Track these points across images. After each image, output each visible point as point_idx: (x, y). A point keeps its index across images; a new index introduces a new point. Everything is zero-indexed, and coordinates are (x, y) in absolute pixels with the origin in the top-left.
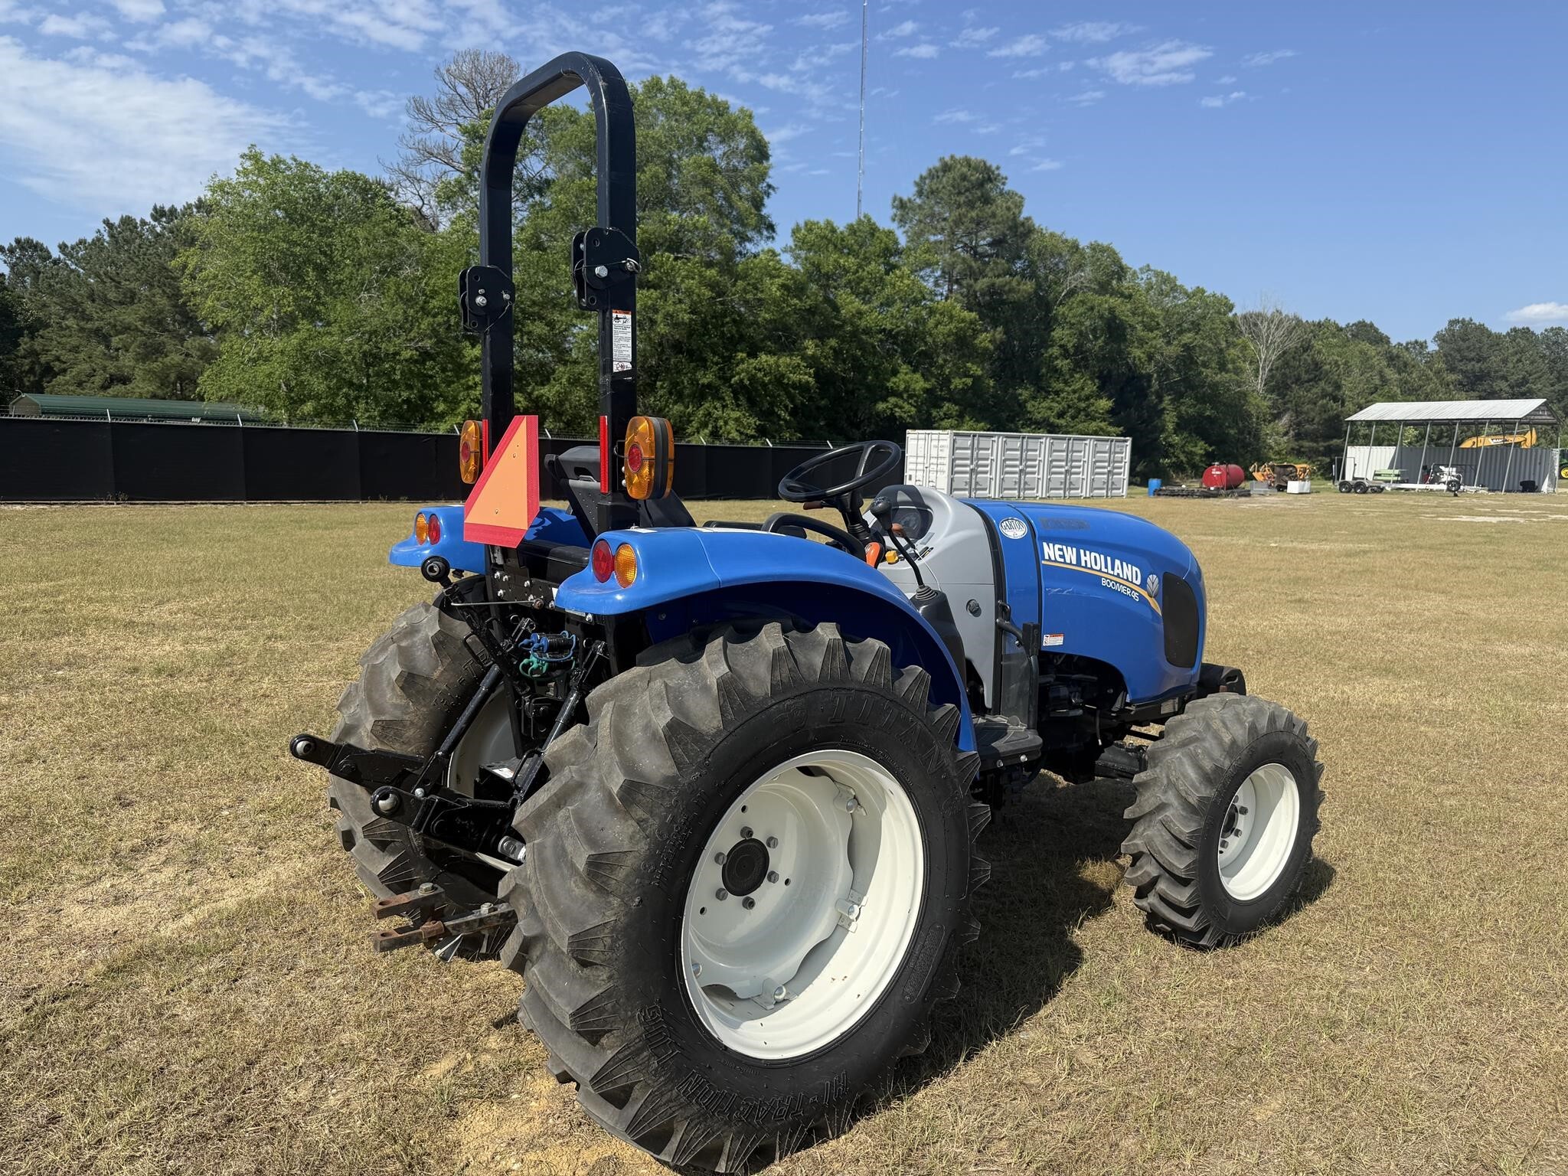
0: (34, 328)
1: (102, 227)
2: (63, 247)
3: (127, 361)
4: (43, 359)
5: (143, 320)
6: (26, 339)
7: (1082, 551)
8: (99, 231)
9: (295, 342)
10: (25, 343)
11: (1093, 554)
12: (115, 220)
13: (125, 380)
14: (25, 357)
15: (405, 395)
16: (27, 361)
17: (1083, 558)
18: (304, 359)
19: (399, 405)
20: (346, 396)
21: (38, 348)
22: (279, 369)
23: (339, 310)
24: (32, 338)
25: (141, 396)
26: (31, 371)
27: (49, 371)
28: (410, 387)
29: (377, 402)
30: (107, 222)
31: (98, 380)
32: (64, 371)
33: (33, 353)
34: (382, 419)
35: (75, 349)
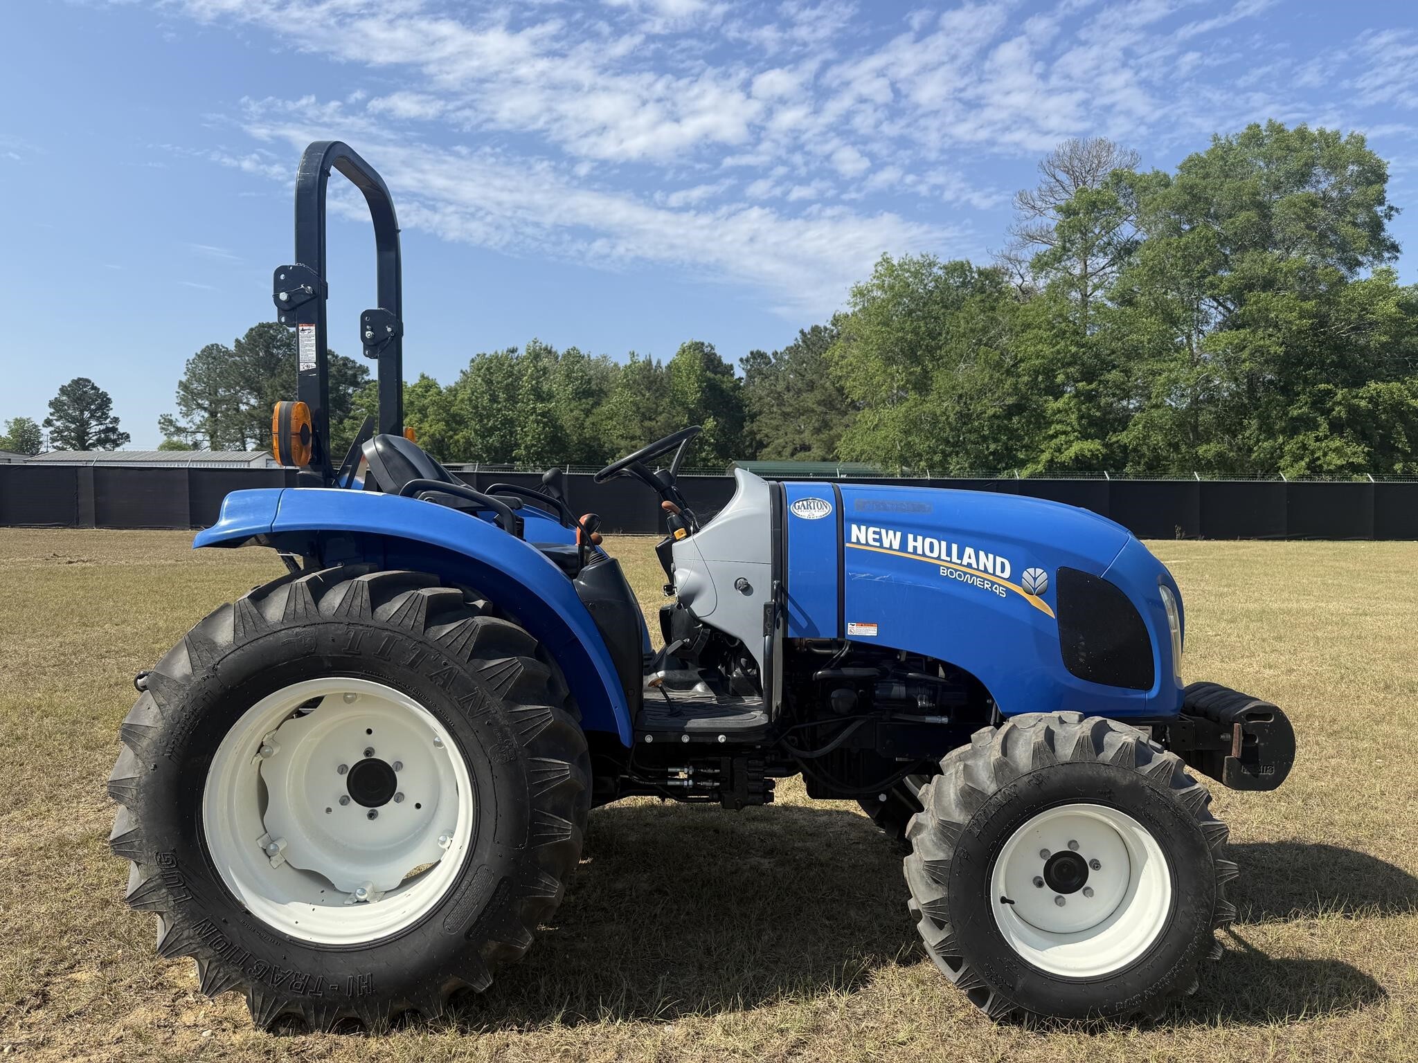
0: (753, 417)
1: (799, 336)
2: (775, 354)
3: (807, 437)
4: (758, 437)
5: (819, 403)
6: (748, 423)
8: (796, 339)
9: (903, 409)
10: (747, 426)
12: (807, 330)
13: (806, 448)
14: (746, 436)
15: (992, 447)
16: (748, 439)
17: (911, 543)
18: (912, 426)
19: (986, 457)
20: (943, 452)
21: (755, 429)
22: (892, 432)
23: (940, 380)
24: (752, 422)
26: (751, 445)
27: (761, 445)
28: (996, 440)
29: (967, 453)
30: (802, 332)
31: (789, 450)
32: (768, 444)
33: (752, 433)
34: (971, 468)
35: (777, 428)
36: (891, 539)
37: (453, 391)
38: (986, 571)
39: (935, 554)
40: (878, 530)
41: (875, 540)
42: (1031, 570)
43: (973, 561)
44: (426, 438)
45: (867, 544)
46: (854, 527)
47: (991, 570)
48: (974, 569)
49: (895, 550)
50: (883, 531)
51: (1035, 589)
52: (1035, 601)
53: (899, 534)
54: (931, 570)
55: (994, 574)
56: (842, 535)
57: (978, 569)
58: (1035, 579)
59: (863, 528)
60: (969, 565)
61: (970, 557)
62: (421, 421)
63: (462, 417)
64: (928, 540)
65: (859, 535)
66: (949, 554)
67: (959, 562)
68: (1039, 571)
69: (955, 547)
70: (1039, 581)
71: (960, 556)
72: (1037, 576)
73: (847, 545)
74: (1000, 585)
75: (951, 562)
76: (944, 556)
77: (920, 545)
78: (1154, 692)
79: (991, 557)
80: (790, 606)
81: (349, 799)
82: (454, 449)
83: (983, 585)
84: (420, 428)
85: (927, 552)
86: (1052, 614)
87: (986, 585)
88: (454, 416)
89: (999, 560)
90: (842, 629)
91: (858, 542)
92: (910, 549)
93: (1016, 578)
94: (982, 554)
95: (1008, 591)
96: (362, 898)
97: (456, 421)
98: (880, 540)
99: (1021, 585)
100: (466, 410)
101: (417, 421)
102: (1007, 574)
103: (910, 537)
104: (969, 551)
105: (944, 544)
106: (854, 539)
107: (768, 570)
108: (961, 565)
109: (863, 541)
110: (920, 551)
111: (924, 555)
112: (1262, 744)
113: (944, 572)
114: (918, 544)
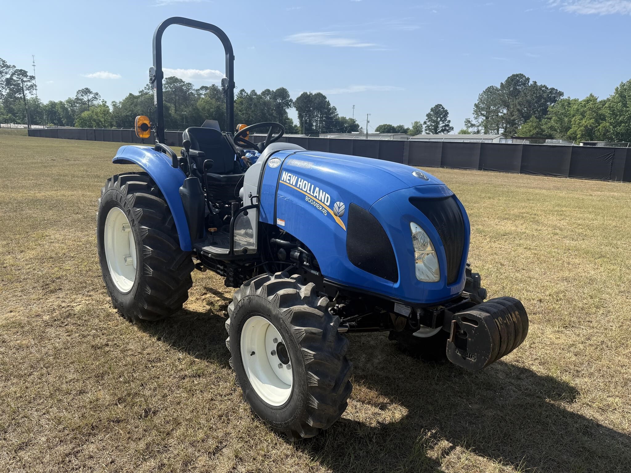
7: (300, 179)
11: (305, 182)
17: (299, 183)
36: (294, 179)
37: (604, 103)
38: (321, 201)
39: (305, 189)
40: (290, 175)
42: (338, 203)
43: (317, 195)
44: (582, 128)
45: (286, 181)
46: (284, 173)
47: (323, 201)
48: (317, 199)
49: (293, 185)
50: (292, 175)
51: (338, 213)
52: (338, 220)
53: (296, 177)
54: (302, 197)
55: (324, 203)
56: (280, 176)
57: (318, 199)
58: (339, 208)
59: (287, 173)
60: (316, 197)
61: (317, 193)
62: (581, 119)
63: (604, 115)
65: (285, 176)
66: (310, 190)
67: (313, 194)
68: (342, 204)
69: (313, 186)
71: (314, 192)
72: (340, 206)
73: (280, 181)
74: (325, 209)
75: (310, 194)
76: (308, 191)
78: (397, 285)
79: (324, 193)
80: (261, 207)
82: (597, 134)
83: (319, 208)
84: (580, 123)
85: (303, 189)
86: (345, 229)
87: (320, 208)
88: (601, 115)
89: (327, 195)
90: (275, 221)
91: (283, 181)
92: (298, 186)
93: (331, 206)
94: (321, 191)
95: (328, 212)
97: (600, 118)
98: (289, 180)
99: (333, 210)
100: (605, 111)
101: (579, 119)
102: (328, 204)
104: (317, 189)
105: (309, 184)
106: (282, 179)
107: (256, 189)
108: (313, 196)
110: (301, 188)
111: (302, 189)
112: (470, 339)
113: (307, 199)
114: (301, 184)
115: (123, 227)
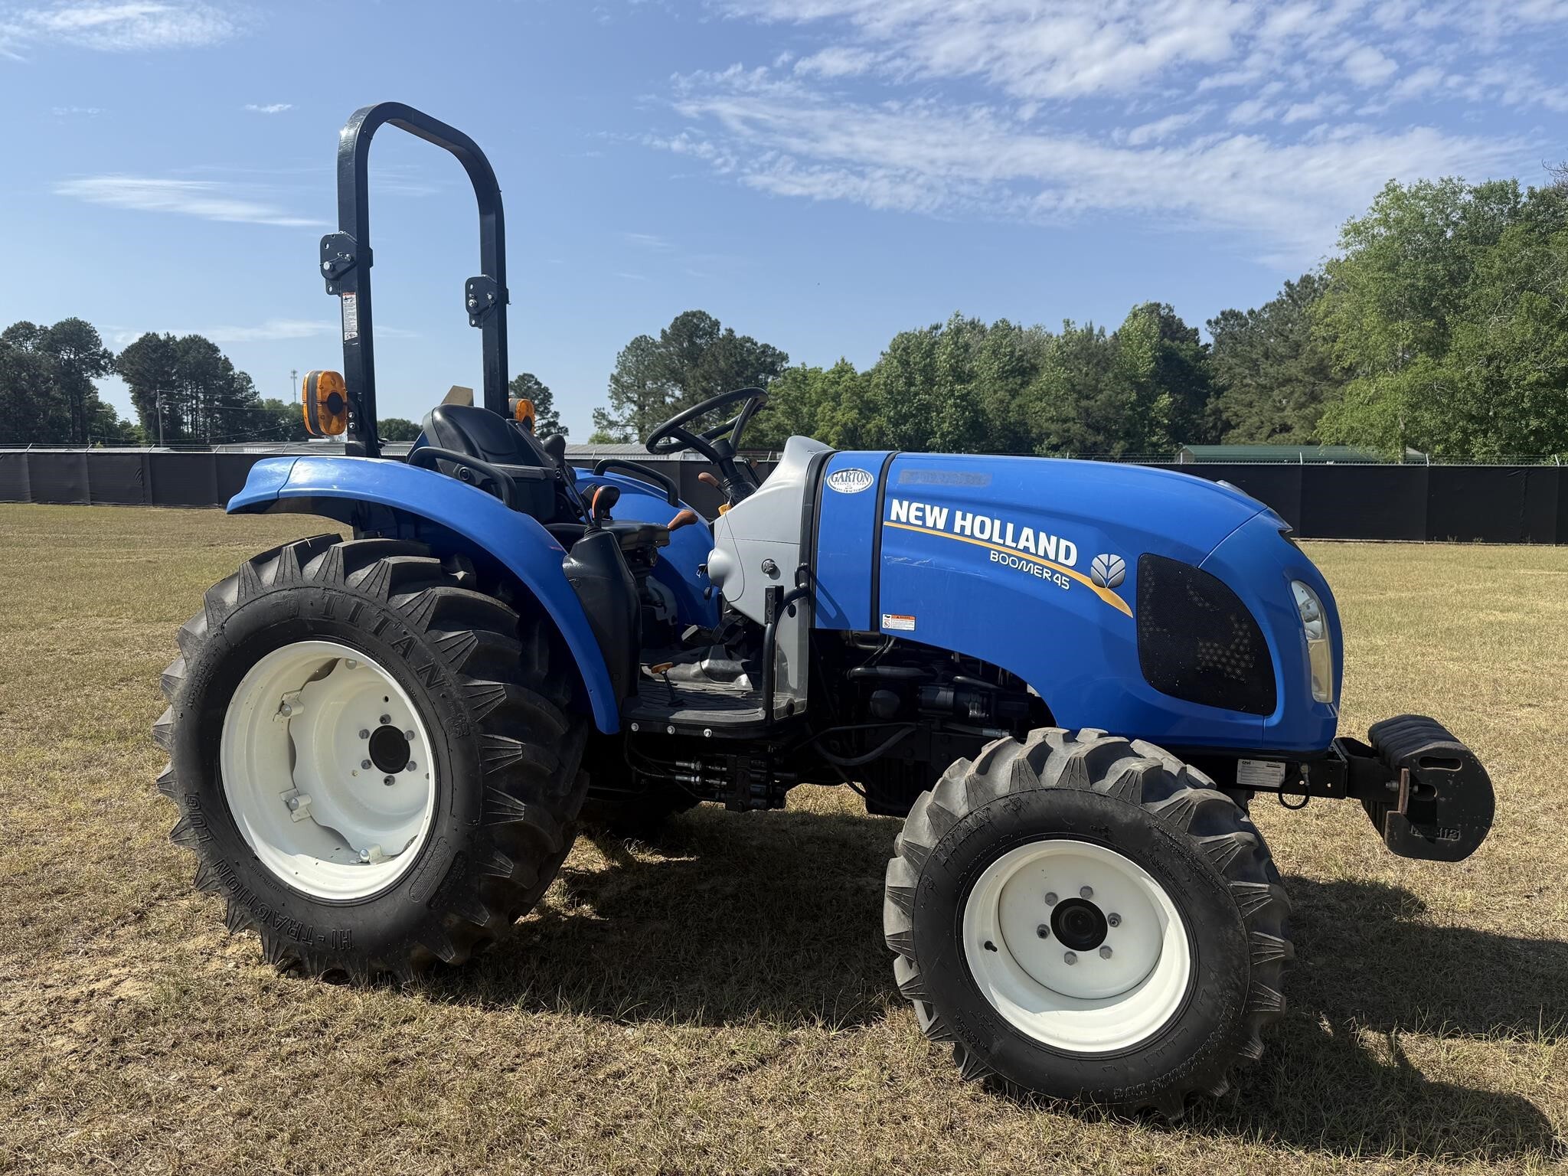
0: (1219, 392)
1: (1283, 289)
2: (1251, 312)
3: (1290, 415)
4: (1224, 416)
5: (1306, 371)
6: (1212, 400)
8: (1280, 293)
9: (1409, 376)
10: (1211, 403)
12: (1295, 281)
13: (1286, 428)
14: (1210, 416)
15: (1534, 423)
16: (1211, 419)
17: (958, 522)
18: (1422, 397)
19: (1526, 437)
20: (1464, 431)
21: (1221, 406)
22: (1396, 406)
23: (1462, 337)
24: (1218, 398)
25: (1295, 442)
26: (1214, 427)
27: (1228, 426)
28: (1540, 415)
29: (1498, 431)
30: (1288, 284)
31: (1266, 430)
32: (1238, 425)
33: (1217, 412)
34: (1503, 452)
35: (1250, 405)
36: (936, 517)
37: (868, 376)
38: (1046, 557)
39: (986, 536)
40: (921, 506)
41: (917, 518)
42: (1104, 557)
43: (1031, 545)
44: (838, 428)
45: (908, 523)
46: (895, 503)
47: (1052, 556)
48: (1032, 554)
49: (939, 530)
50: (928, 508)
51: (1107, 580)
52: (1107, 596)
53: (945, 511)
54: (980, 554)
55: (1056, 561)
56: (881, 511)
57: (1036, 555)
58: (1108, 568)
59: (905, 504)
60: (1026, 550)
61: (1027, 540)
62: (834, 410)
63: (876, 404)
64: (979, 519)
65: (900, 511)
66: (1003, 535)
67: (1014, 545)
68: (1114, 558)
69: (1010, 527)
70: (1112, 571)
71: (1016, 539)
72: (1112, 564)
73: (885, 523)
74: (1062, 575)
75: (1004, 545)
76: (996, 538)
77: (969, 524)
78: (1275, 719)
79: (1054, 539)
80: (819, 594)
81: (370, 764)
82: (866, 439)
83: (1042, 574)
84: (833, 417)
85: (977, 534)
86: (1128, 612)
87: (1045, 574)
88: (868, 402)
89: (1063, 543)
90: (875, 622)
91: (898, 520)
92: (957, 529)
93: (1083, 566)
94: (1043, 536)
95: (1072, 581)
96: (366, 859)
97: (868, 409)
98: (923, 519)
99: (1088, 574)
100: (881, 396)
102: (1072, 561)
103: (959, 514)
104: (1027, 532)
105: (997, 523)
106: (893, 517)
107: (795, 550)
108: (1016, 548)
109: (903, 519)
110: (968, 532)
111: (972, 536)
112: (1443, 799)
113: (994, 557)
114: (968, 524)
115: (283, 704)
